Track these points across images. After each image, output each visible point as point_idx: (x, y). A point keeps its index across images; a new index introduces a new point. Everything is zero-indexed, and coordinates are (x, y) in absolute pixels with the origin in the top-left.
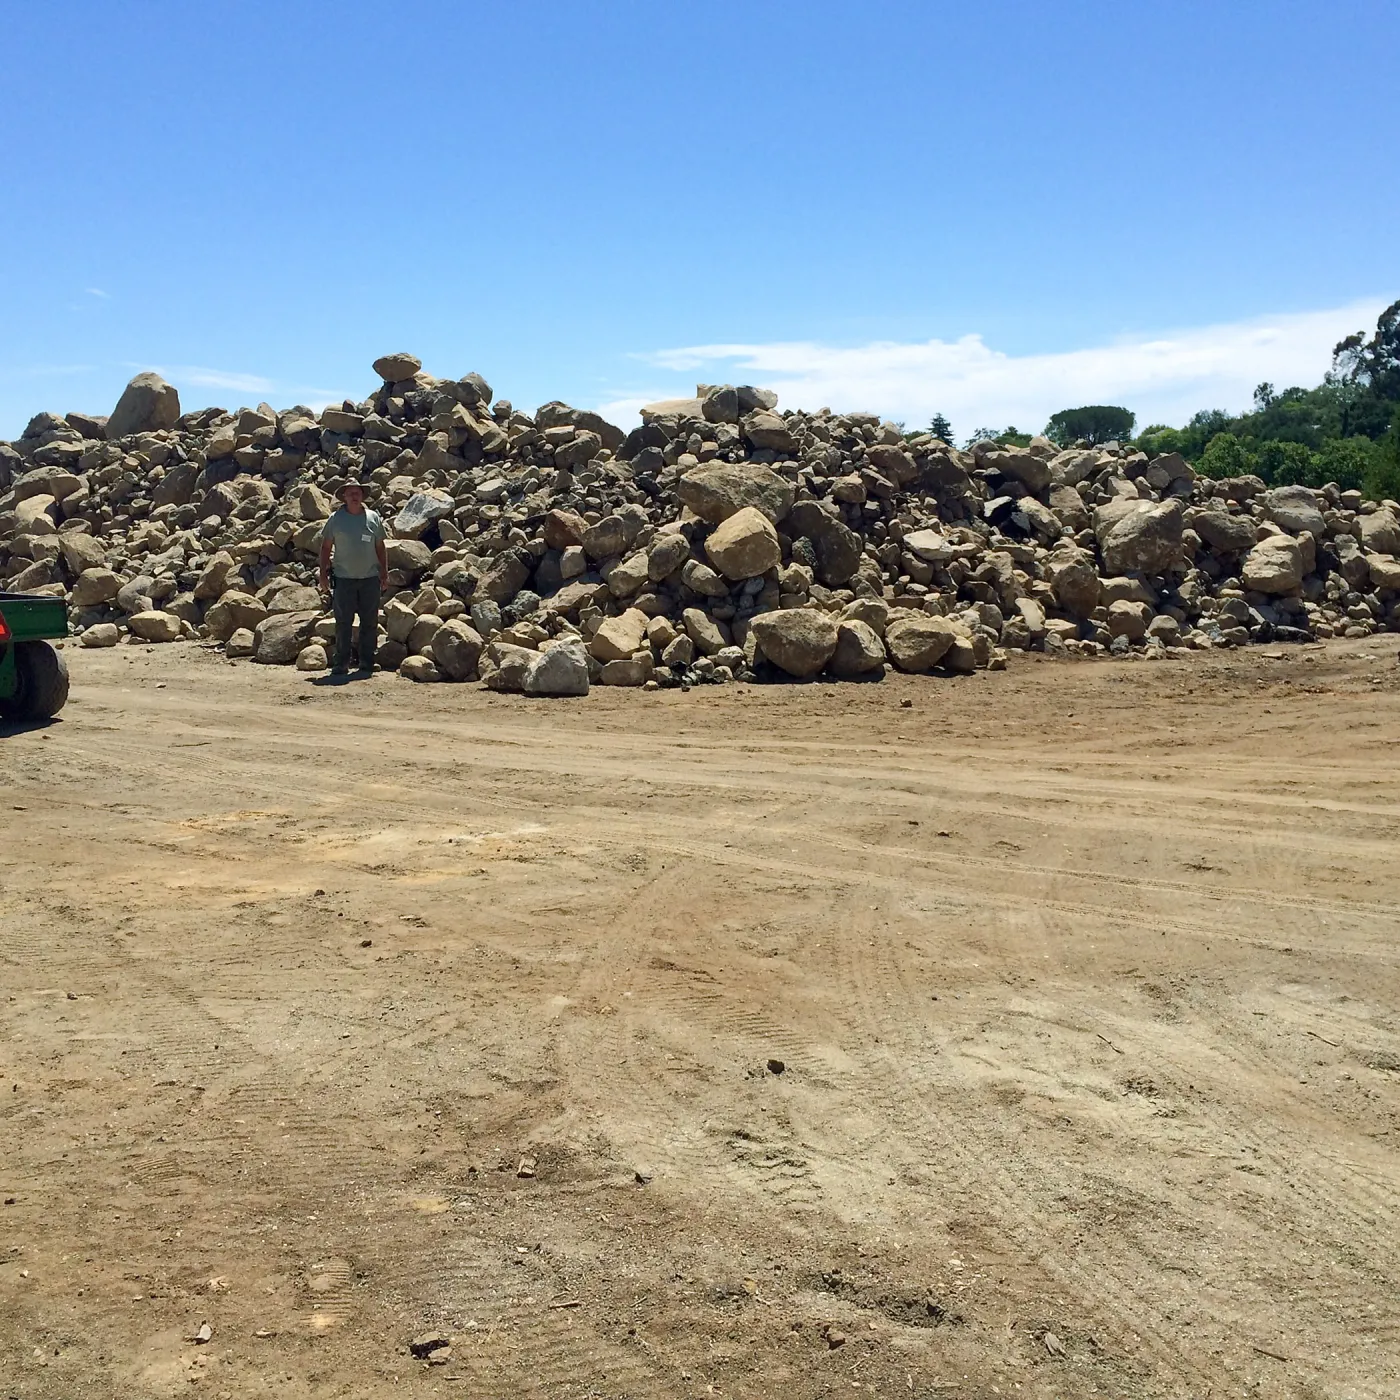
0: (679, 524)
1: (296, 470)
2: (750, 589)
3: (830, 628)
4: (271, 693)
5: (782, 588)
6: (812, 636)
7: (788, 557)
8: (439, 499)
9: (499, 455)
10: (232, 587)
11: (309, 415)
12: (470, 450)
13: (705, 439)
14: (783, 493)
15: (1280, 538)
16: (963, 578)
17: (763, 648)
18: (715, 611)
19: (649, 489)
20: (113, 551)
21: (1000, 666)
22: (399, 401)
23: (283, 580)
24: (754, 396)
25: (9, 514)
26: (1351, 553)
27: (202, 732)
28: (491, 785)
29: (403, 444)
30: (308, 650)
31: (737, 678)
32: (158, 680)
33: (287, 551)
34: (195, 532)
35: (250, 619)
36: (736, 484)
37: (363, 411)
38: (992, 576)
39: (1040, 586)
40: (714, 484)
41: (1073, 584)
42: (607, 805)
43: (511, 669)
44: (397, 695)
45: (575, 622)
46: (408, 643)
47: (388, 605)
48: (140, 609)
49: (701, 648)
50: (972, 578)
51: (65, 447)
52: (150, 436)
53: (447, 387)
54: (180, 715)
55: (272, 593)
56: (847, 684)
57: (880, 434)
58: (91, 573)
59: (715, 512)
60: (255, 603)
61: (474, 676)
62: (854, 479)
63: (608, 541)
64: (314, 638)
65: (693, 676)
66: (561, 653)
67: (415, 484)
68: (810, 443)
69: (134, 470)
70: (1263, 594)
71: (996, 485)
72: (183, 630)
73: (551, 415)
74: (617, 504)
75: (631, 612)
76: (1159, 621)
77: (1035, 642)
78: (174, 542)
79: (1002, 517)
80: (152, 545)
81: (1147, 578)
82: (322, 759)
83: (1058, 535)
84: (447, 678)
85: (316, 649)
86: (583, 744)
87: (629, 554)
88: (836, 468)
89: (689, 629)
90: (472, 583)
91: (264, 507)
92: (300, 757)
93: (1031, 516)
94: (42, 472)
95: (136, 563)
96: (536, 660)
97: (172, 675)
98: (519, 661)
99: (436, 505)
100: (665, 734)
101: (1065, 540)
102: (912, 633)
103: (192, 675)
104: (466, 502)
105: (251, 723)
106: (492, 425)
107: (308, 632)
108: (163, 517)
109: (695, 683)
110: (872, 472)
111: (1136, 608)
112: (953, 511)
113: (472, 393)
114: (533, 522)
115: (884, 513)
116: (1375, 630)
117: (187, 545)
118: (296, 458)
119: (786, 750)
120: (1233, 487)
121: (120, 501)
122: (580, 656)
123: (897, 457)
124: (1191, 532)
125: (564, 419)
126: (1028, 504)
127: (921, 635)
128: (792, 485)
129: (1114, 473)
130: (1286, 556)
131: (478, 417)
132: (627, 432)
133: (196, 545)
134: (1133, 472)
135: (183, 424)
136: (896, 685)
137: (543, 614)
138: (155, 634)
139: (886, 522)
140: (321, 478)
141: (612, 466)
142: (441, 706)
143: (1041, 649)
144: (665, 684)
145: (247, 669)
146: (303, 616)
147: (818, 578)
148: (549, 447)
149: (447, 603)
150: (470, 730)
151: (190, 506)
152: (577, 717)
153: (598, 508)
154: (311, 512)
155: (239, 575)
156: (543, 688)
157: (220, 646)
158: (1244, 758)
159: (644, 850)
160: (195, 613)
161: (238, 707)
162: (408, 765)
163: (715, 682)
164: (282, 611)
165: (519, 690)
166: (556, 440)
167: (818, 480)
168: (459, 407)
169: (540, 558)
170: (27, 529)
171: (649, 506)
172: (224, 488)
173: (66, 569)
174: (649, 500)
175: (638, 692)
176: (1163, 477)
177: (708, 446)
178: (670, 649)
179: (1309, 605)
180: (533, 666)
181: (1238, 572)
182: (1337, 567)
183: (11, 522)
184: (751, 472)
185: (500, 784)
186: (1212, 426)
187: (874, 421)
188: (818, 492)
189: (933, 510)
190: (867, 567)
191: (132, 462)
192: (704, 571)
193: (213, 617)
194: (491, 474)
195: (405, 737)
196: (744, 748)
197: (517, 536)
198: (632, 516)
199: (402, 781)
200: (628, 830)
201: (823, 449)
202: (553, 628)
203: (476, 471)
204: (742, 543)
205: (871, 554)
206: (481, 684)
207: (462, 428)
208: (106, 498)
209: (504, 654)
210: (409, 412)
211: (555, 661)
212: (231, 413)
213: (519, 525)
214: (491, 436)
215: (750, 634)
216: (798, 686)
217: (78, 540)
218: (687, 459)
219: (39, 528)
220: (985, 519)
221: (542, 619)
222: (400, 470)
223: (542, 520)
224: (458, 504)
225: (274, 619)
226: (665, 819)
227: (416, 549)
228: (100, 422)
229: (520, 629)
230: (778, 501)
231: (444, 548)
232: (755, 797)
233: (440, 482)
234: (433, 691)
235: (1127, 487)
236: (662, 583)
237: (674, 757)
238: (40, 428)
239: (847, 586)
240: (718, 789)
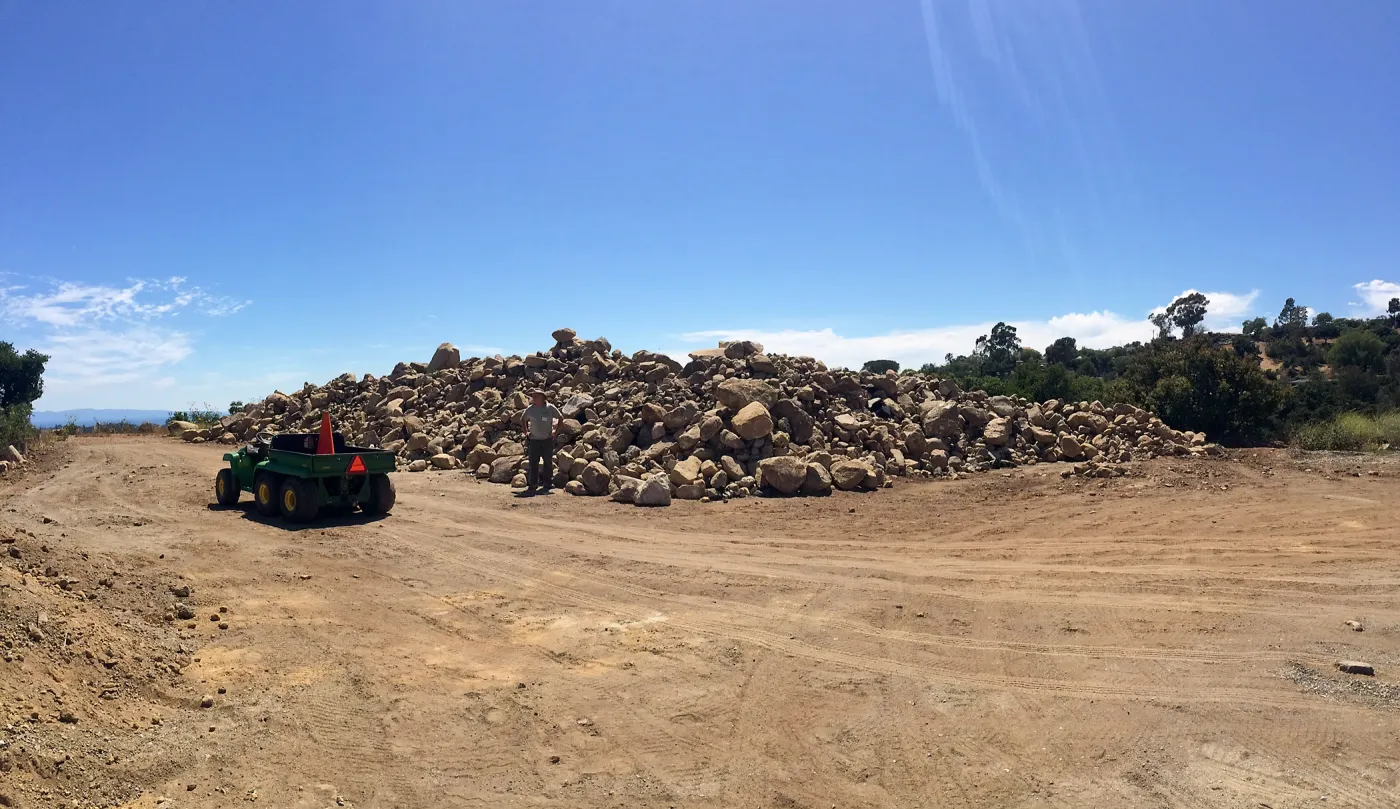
0: (715, 411)
1: (513, 385)
2: (757, 445)
3: (803, 467)
4: (497, 501)
5: (775, 445)
6: (794, 471)
7: (777, 428)
8: (585, 398)
9: (616, 376)
10: (480, 443)
11: (519, 359)
12: (601, 374)
13: (728, 367)
14: (772, 394)
15: (1000, 420)
16: (865, 439)
17: (767, 478)
18: (739, 457)
19: (698, 393)
20: (427, 424)
21: (889, 486)
22: (565, 351)
23: (505, 439)
24: (751, 346)
25: (384, 407)
26: (1026, 426)
27: (460, 526)
28: (625, 574)
29: (566, 372)
30: (517, 476)
31: (752, 494)
32: (442, 491)
33: (508, 425)
34: (464, 415)
35: (488, 459)
36: (748, 390)
37: (547, 356)
38: (879, 437)
39: (900, 443)
40: (736, 390)
41: (915, 442)
42: (701, 594)
43: (627, 489)
44: (564, 505)
45: (660, 463)
46: (569, 473)
47: (559, 453)
48: (437, 453)
49: (732, 477)
50: (869, 439)
51: (409, 377)
52: (446, 371)
53: (589, 343)
54: (450, 515)
55: (499, 446)
56: (813, 498)
57: (816, 366)
58: (416, 435)
59: (735, 404)
60: (491, 451)
61: (605, 493)
62: (807, 388)
63: (678, 420)
64: (520, 470)
65: (728, 493)
66: (655, 482)
67: (572, 391)
68: (785, 370)
69: (438, 386)
70: (994, 445)
71: (872, 392)
72: (457, 464)
73: (641, 356)
74: (682, 400)
75: (691, 458)
76: (952, 459)
77: (901, 471)
78: (454, 420)
79: (877, 407)
80: (444, 422)
81: (944, 438)
82: (525, 549)
83: (904, 417)
84: (591, 493)
85: (521, 476)
86: (676, 541)
87: (689, 426)
88: (797, 383)
89: (724, 467)
90: (604, 441)
91: (497, 403)
92: (512, 548)
93: (891, 408)
94: (399, 389)
95: (436, 431)
96: (642, 485)
97: (449, 489)
98: (632, 486)
99: (584, 401)
100: (721, 533)
101: (907, 419)
102: (845, 469)
103: (459, 489)
104: (600, 399)
105: (485, 520)
106: (612, 362)
107: (518, 466)
108: (450, 408)
109: (730, 498)
110: (815, 384)
111: (941, 453)
112: (855, 405)
113: (602, 346)
114: (636, 409)
115: (824, 405)
116: (1038, 461)
117: (460, 421)
118: (513, 379)
119: (797, 546)
120: (975, 395)
121: (431, 401)
122: (665, 483)
123: (826, 378)
124: (960, 416)
125: (650, 358)
126: (888, 401)
127: (850, 469)
128: (777, 390)
129: (925, 387)
130: (1003, 428)
131: (605, 358)
132: (684, 366)
133: (464, 421)
134: (933, 387)
135: (461, 365)
136: (838, 498)
137: (643, 458)
138: (442, 465)
139: (825, 410)
140: (525, 389)
141: (678, 381)
142: (588, 512)
143: (904, 475)
144: (713, 498)
145: (486, 487)
146: (515, 458)
147: (792, 439)
148: (641, 372)
149: (590, 452)
150: (608, 530)
151: (462, 403)
152: (667, 521)
153: (672, 402)
154: (520, 405)
155: (484, 436)
156: (645, 500)
157: (473, 472)
158: (1038, 540)
159: (738, 643)
160: (462, 455)
161: (480, 510)
162: (574, 556)
163: (740, 497)
164: (505, 456)
165: (631, 502)
166: (646, 368)
167: (790, 388)
168: (596, 352)
169: (639, 429)
170: (391, 414)
171: (698, 401)
172: (478, 394)
173: (405, 433)
174: (698, 398)
175: (698, 503)
176: (946, 390)
177: (729, 370)
178: (715, 478)
179: (1011, 450)
180: (640, 489)
181: (981, 435)
182: (1020, 432)
183: (385, 411)
184: (756, 384)
185: (631, 574)
186: (929, 370)
187: (813, 360)
188: (790, 394)
189: (847, 404)
190: (816, 434)
191: (437, 383)
192: (732, 436)
193: (470, 457)
194: (612, 385)
195: (570, 535)
196: (772, 544)
197: (628, 417)
198: (690, 407)
199: (571, 570)
200: (721, 617)
201: (791, 373)
202: (648, 466)
203: (604, 384)
204: (753, 420)
205: (818, 427)
206: (609, 497)
207: (597, 363)
208: (425, 400)
209: (623, 482)
210: (569, 356)
211: (653, 486)
212: (482, 360)
213: (629, 411)
214: (611, 367)
215: (759, 469)
216: (787, 499)
217: (412, 419)
218: (718, 377)
219: (396, 414)
220: (869, 409)
221: (643, 460)
222: (565, 384)
223: (640, 409)
224: (595, 401)
225: (500, 459)
226: (740, 607)
227: (573, 423)
228: (425, 366)
229: (630, 467)
230: (770, 399)
231: (587, 423)
232: (793, 586)
233: (586, 390)
234: (584, 502)
235: (931, 394)
236: (707, 442)
237: (731, 551)
238: (400, 369)
239: (807, 443)
240: (766, 578)
